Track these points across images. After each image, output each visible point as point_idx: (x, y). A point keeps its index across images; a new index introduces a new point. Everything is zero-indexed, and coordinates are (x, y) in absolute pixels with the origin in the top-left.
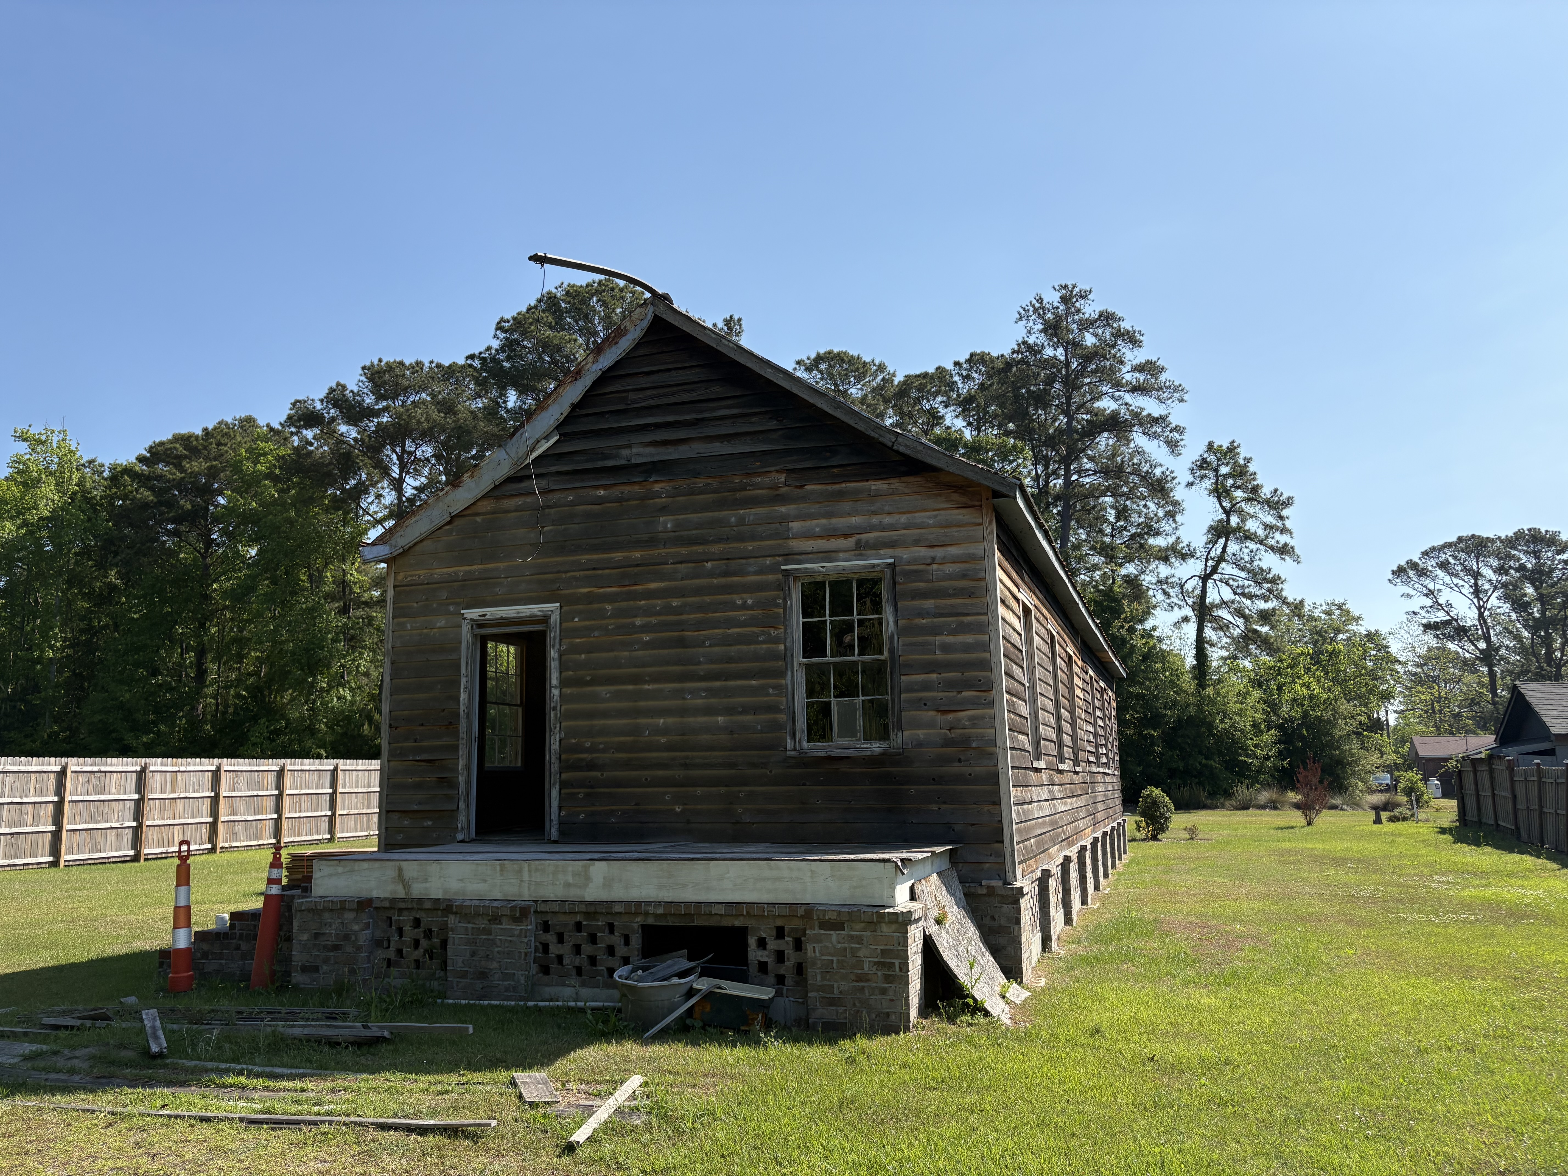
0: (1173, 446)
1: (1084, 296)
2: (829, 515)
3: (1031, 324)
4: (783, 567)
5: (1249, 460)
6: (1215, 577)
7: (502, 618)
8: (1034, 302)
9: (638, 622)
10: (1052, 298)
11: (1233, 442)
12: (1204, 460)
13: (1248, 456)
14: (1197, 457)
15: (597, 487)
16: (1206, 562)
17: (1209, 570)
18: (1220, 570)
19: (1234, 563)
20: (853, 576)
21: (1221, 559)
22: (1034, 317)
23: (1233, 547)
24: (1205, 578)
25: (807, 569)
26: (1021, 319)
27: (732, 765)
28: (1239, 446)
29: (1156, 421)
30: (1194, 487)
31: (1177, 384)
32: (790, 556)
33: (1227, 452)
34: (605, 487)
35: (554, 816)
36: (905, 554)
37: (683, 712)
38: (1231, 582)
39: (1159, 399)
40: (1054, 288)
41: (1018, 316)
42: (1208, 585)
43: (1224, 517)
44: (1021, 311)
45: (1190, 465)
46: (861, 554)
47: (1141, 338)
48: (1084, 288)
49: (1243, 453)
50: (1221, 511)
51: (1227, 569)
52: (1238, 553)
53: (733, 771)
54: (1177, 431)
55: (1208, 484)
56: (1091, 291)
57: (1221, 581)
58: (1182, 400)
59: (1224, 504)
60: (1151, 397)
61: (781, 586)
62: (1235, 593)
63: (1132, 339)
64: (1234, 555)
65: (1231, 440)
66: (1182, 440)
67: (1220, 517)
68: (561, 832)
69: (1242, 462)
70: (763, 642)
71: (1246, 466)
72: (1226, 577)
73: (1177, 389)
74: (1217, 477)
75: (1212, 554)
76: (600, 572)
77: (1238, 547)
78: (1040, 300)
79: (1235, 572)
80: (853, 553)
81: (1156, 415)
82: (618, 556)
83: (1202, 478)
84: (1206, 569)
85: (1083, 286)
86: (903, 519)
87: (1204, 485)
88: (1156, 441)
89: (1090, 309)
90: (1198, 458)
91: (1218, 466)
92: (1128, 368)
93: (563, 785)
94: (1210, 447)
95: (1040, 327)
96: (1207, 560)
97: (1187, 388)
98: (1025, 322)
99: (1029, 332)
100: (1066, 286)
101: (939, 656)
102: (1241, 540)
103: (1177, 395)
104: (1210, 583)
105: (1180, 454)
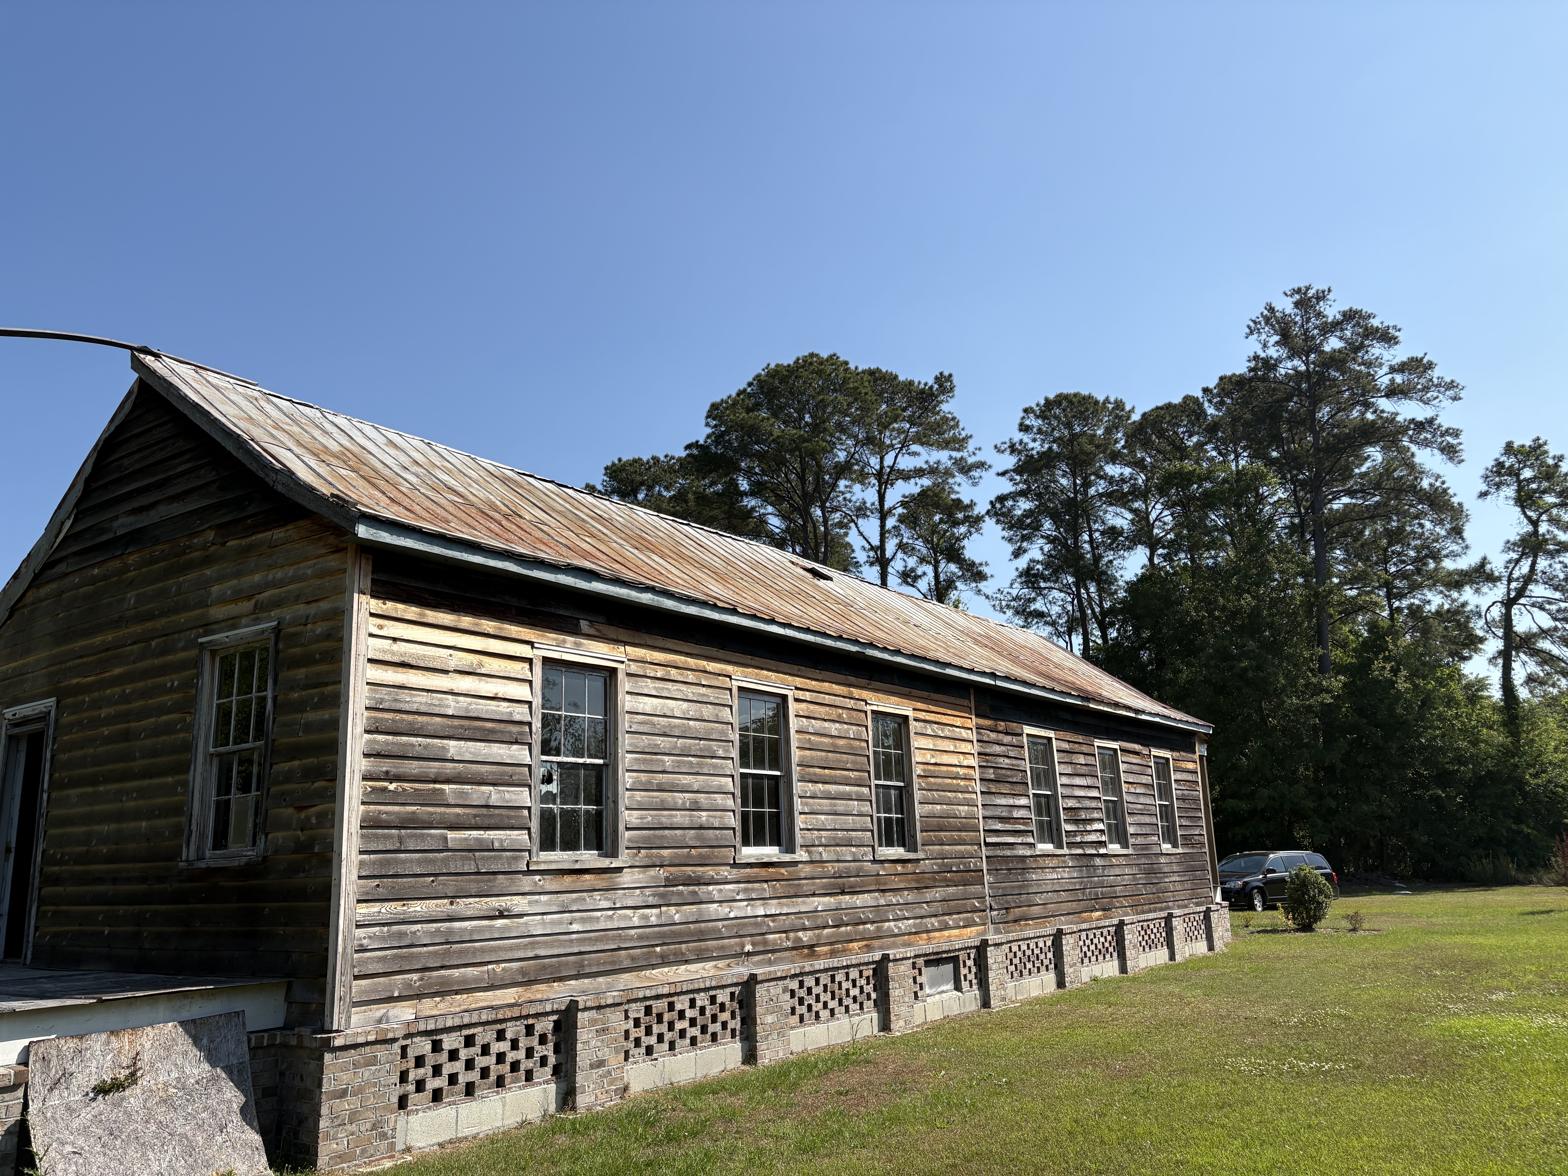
0: (1450, 452)
1: (1321, 297)
2: (238, 574)
3: (1264, 336)
4: (200, 640)
5: (1561, 458)
6: (1522, 601)
7: (25, 717)
8: (1266, 312)
9: (103, 713)
10: (1286, 306)
11: (1538, 439)
12: (1500, 465)
13: (1558, 453)
14: (1491, 463)
15: (93, 566)
16: (1509, 584)
17: (1513, 594)
18: (1528, 593)
19: (1545, 583)
20: (255, 645)
21: (1529, 579)
22: (1267, 329)
23: (1543, 563)
24: (1509, 603)
25: (216, 640)
26: (1252, 333)
27: (143, 879)
28: (1545, 443)
29: (1420, 426)
30: (1489, 497)
31: (1448, 380)
32: (208, 627)
33: (1530, 452)
34: (99, 564)
35: (31, 939)
36: (288, 613)
37: (120, 816)
38: (1547, 607)
39: (1421, 400)
40: (1286, 294)
41: (1248, 331)
42: (1513, 611)
43: (1530, 528)
44: (1252, 324)
45: (1482, 472)
46: (257, 619)
47: (1397, 334)
48: (1321, 288)
49: (1553, 450)
50: (1526, 521)
51: (1538, 590)
52: (1548, 570)
53: (145, 886)
54: (1450, 435)
55: (1510, 491)
56: (1329, 291)
57: (1533, 605)
58: (1455, 398)
59: (1529, 513)
60: (1411, 399)
61: (196, 664)
62: (1555, 619)
63: (1387, 337)
64: (1544, 573)
65: (1534, 437)
66: (1460, 444)
67: (1525, 530)
68: (34, 958)
69: (1550, 462)
70: (181, 731)
71: (1556, 466)
72: (1540, 600)
73: (1451, 385)
74: (1519, 482)
75: (1516, 574)
76: (85, 660)
77: (1546, 563)
78: (1271, 309)
79: (1550, 593)
80: (252, 617)
81: (1420, 418)
82: (98, 640)
83: (1498, 486)
84: (1508, 593)
85: (1318, 286)
86: (291, 571)
87: (1502, 494)
88: (1429, 449)
89: (1332, 311)
90: (1493, 463)
91: (1519, 469)
92: (1385, 369)
93: (42, 901)
94: (1509, 448)
95: (1276, 338)
96: (1510, 581)
97: (1462, 384)
98: (1256, 336)
99: (1265, 346)
100: (1299, 289)
101: (303, 738)
102: (1552, 555)
103: (1450, 393)
104: (1515, 610)
105: (1463, 461)
